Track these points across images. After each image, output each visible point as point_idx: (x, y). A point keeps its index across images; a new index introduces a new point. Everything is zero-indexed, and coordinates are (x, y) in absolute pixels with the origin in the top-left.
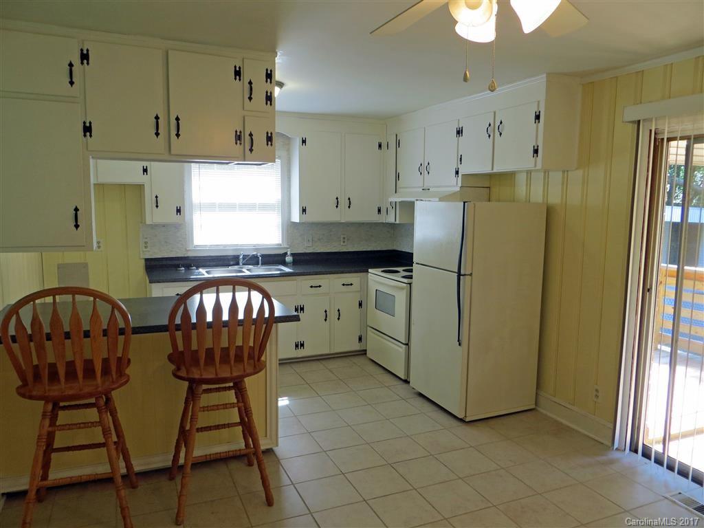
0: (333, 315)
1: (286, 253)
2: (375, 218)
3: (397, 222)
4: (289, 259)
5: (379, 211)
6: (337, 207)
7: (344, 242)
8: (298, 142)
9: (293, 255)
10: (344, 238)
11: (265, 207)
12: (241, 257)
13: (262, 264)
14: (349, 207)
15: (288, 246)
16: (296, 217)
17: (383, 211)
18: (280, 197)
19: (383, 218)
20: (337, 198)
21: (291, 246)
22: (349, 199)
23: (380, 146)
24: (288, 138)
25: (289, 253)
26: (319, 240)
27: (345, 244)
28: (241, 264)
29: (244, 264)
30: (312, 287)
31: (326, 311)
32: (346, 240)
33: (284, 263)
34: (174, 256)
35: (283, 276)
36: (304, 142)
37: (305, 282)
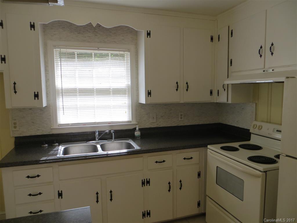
0: (175, 186)
1: (135, 129)
2: (207, 98)
3: (230, 102)
4: (137, 133)
5: (211, 93)
6: (177, 90)
7: (181, 118)
8: (143, 35)
9: (140, 130)
10: (181, 115)
11: (117, 92)
12: (97, 134)
13: (114, 139)
14: (187, 90)
15: (137, 123)
16: (143, 100)
17: (215, 93)
18: (130, 83)
19: (215, 99)
20: (177, 83)
21: (138, 123)
22: (187, 83)
23: (212, 39)
24: (137, 32)
25: (137, 129)
26: (162, 117)
27: (183, 119)
28: (97, 140)
29: (100, 139)
30: (157, 162)
31: (169, 183)
32: (183, 117)
33: (133, 138)
34: (40, 134)
35: (131, 154)
36: (149, 34)
37: (151, 159)
